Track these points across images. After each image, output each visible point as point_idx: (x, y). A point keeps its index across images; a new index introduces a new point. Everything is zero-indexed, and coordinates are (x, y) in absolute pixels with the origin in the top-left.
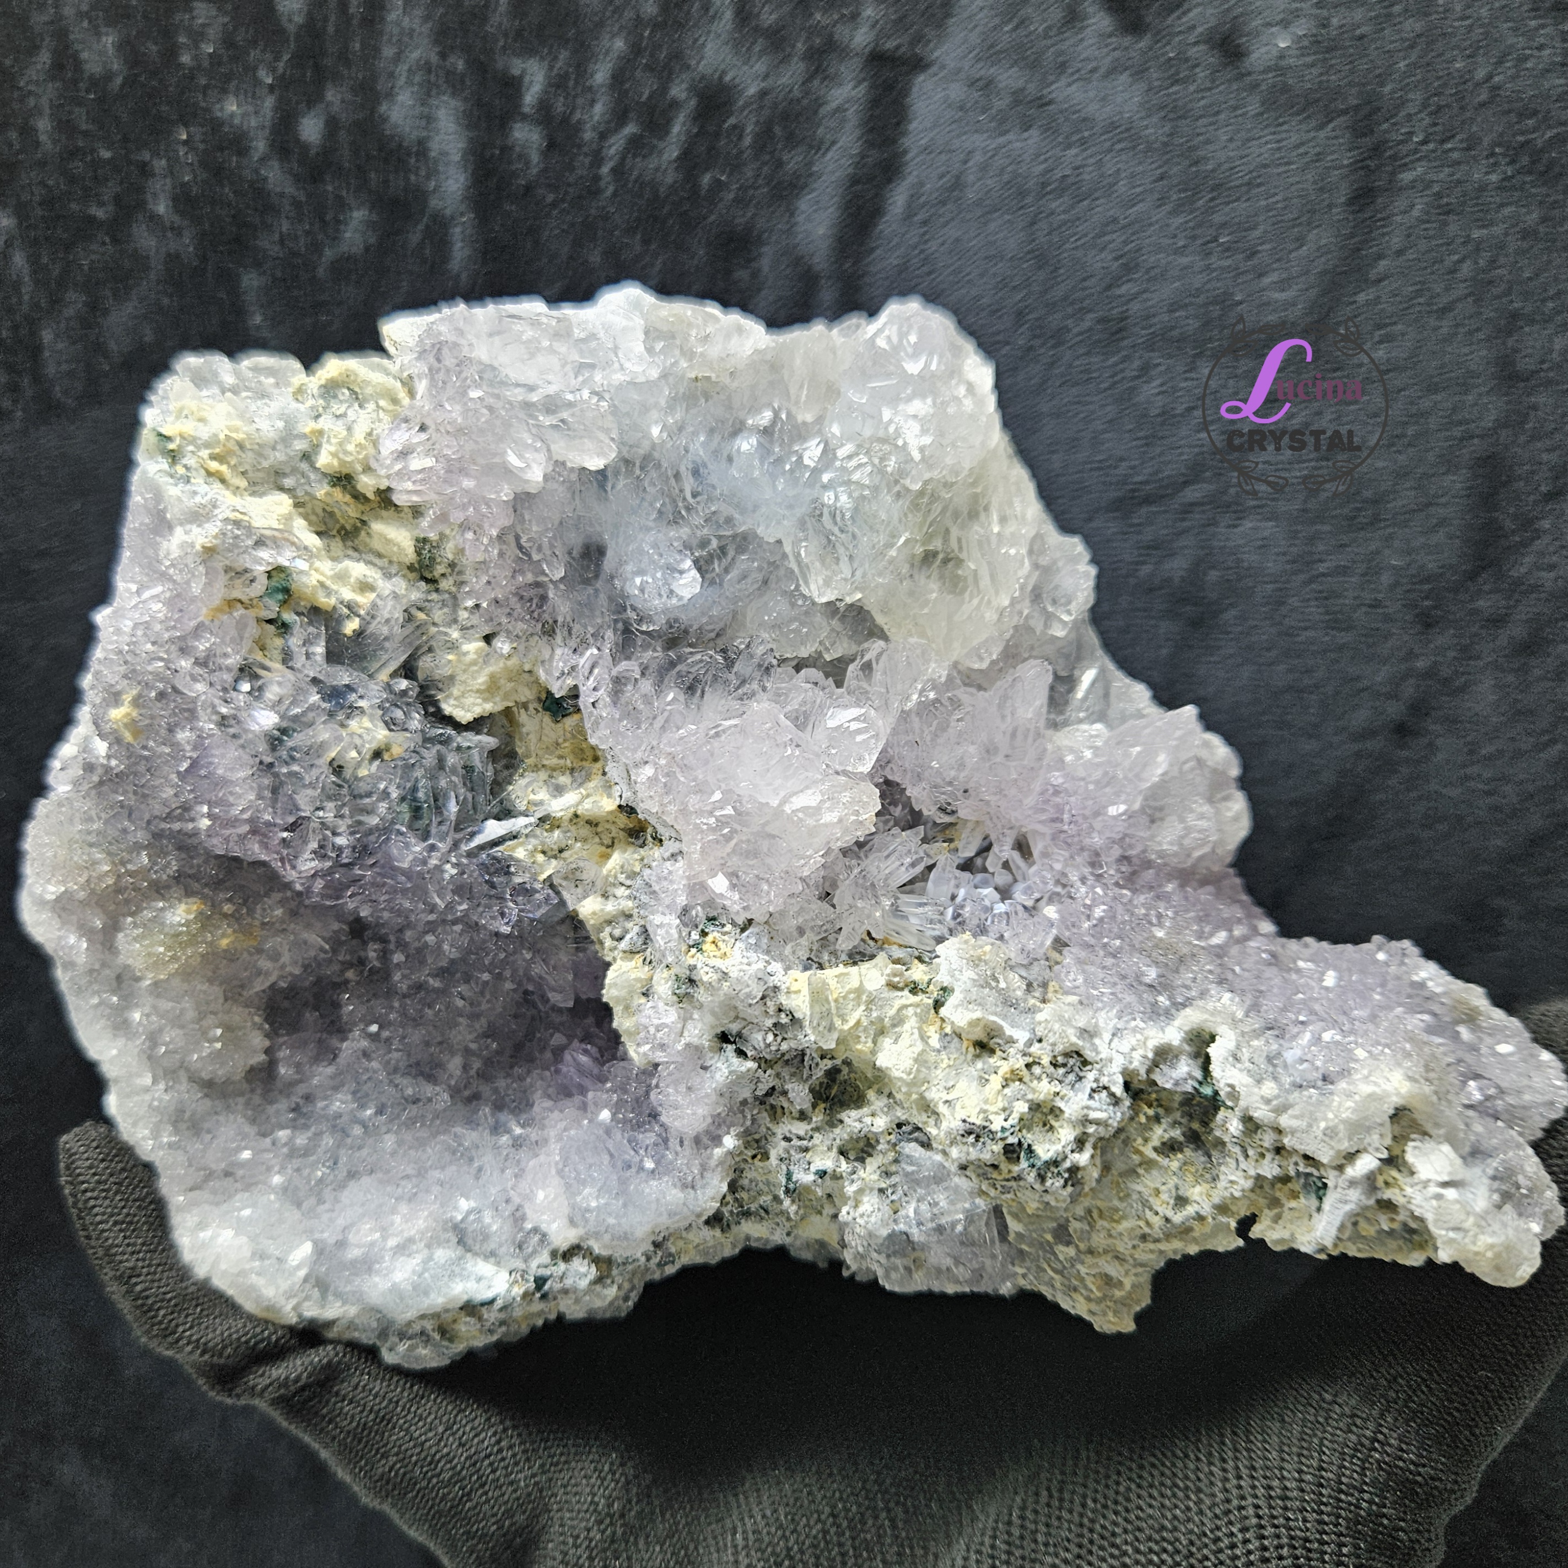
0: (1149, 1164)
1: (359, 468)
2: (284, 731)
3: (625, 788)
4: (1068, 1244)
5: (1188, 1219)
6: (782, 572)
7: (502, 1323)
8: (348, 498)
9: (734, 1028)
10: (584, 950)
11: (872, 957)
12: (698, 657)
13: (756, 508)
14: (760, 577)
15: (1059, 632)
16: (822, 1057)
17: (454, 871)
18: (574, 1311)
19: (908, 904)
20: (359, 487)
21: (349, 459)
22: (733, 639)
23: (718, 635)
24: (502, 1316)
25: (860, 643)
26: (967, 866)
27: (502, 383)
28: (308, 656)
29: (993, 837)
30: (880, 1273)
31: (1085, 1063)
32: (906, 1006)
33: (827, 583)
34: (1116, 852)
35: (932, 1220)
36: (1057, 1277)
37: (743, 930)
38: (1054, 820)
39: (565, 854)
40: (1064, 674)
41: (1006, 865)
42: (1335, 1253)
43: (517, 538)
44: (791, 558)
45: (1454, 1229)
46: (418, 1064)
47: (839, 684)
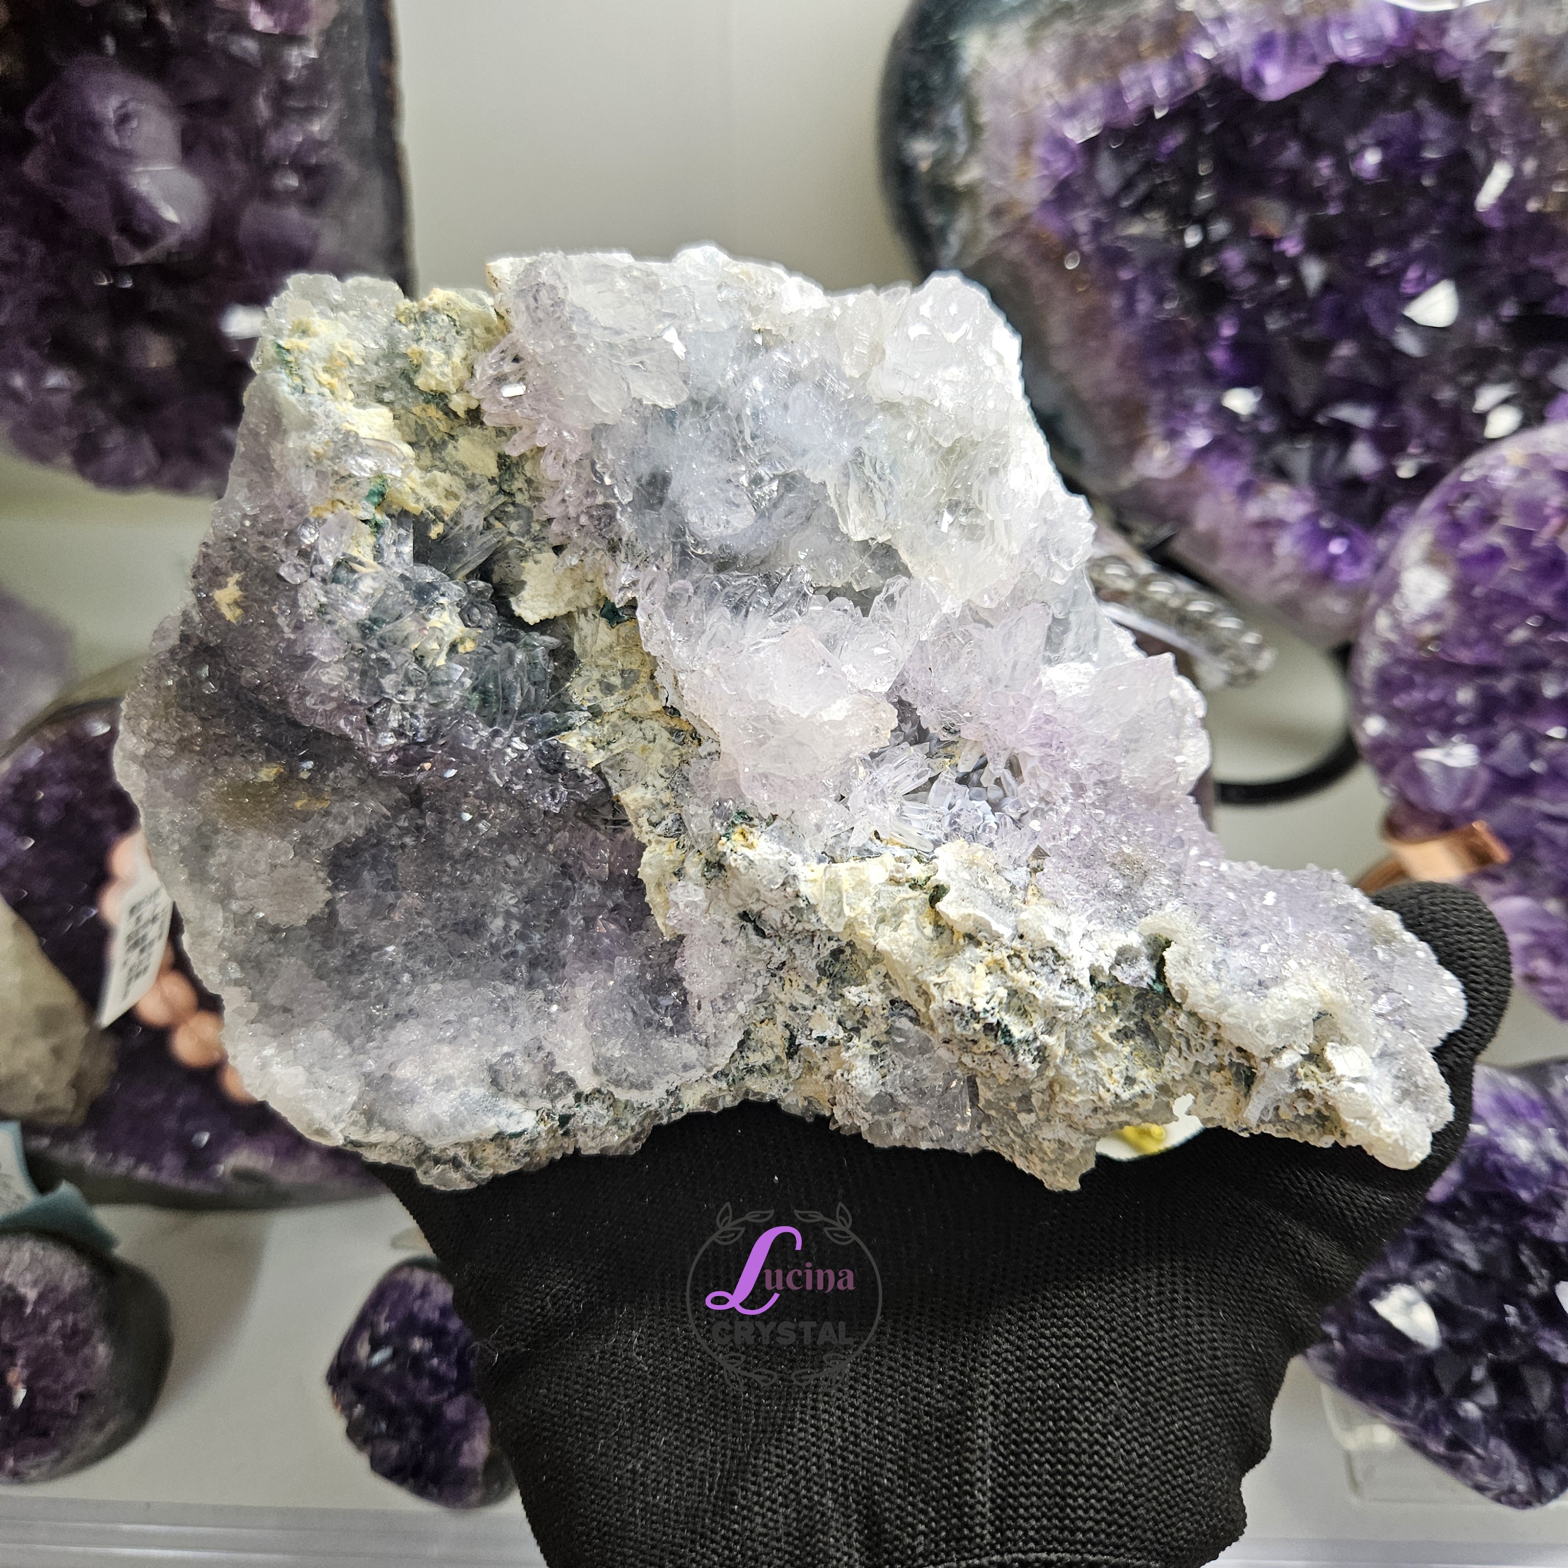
0: (1103, 1047)
1: (453, 389)
2: (375, 621)
3: (671, 691)
4: (1030, 1111)
5: (1134, 1096)
6: (823, 510)
7: (527, 1154)
8: (440, 414)
9: (755, 908)
10: (622, 831)
11: (879, 855)
12: (745, 580)
13: (804, 452)
14: (804, 513)
15: (1059, 580)
16: (830, 939)
17: (514, 755)
18: (590, 1146)
19: (912, 810)
20: (452, 406)
21: (445, 380)
22: (775, 567)
23: (762, 562)
24: (527, 1148)
25: (886, 578)
26: (963, 780)
27: (591, 324)
28: (398, 554)
29: (988, 757)
30: (864, 1129)
31: (1058, 958)
32: (906, 900)
33: (863, 524)
34: (1095, 777)
35: (915, 1085)
36: (1018, 1140)
37: (769, 824)
38: (1042, 745)
39: (612, 746)
40: (1060, 617)
41: (998, 782)
42: (1256, 1132)
43: (593, 464)
44: (833, 499)
45: (1360, 1118)
46: (464, 923)
47: (865, 613)
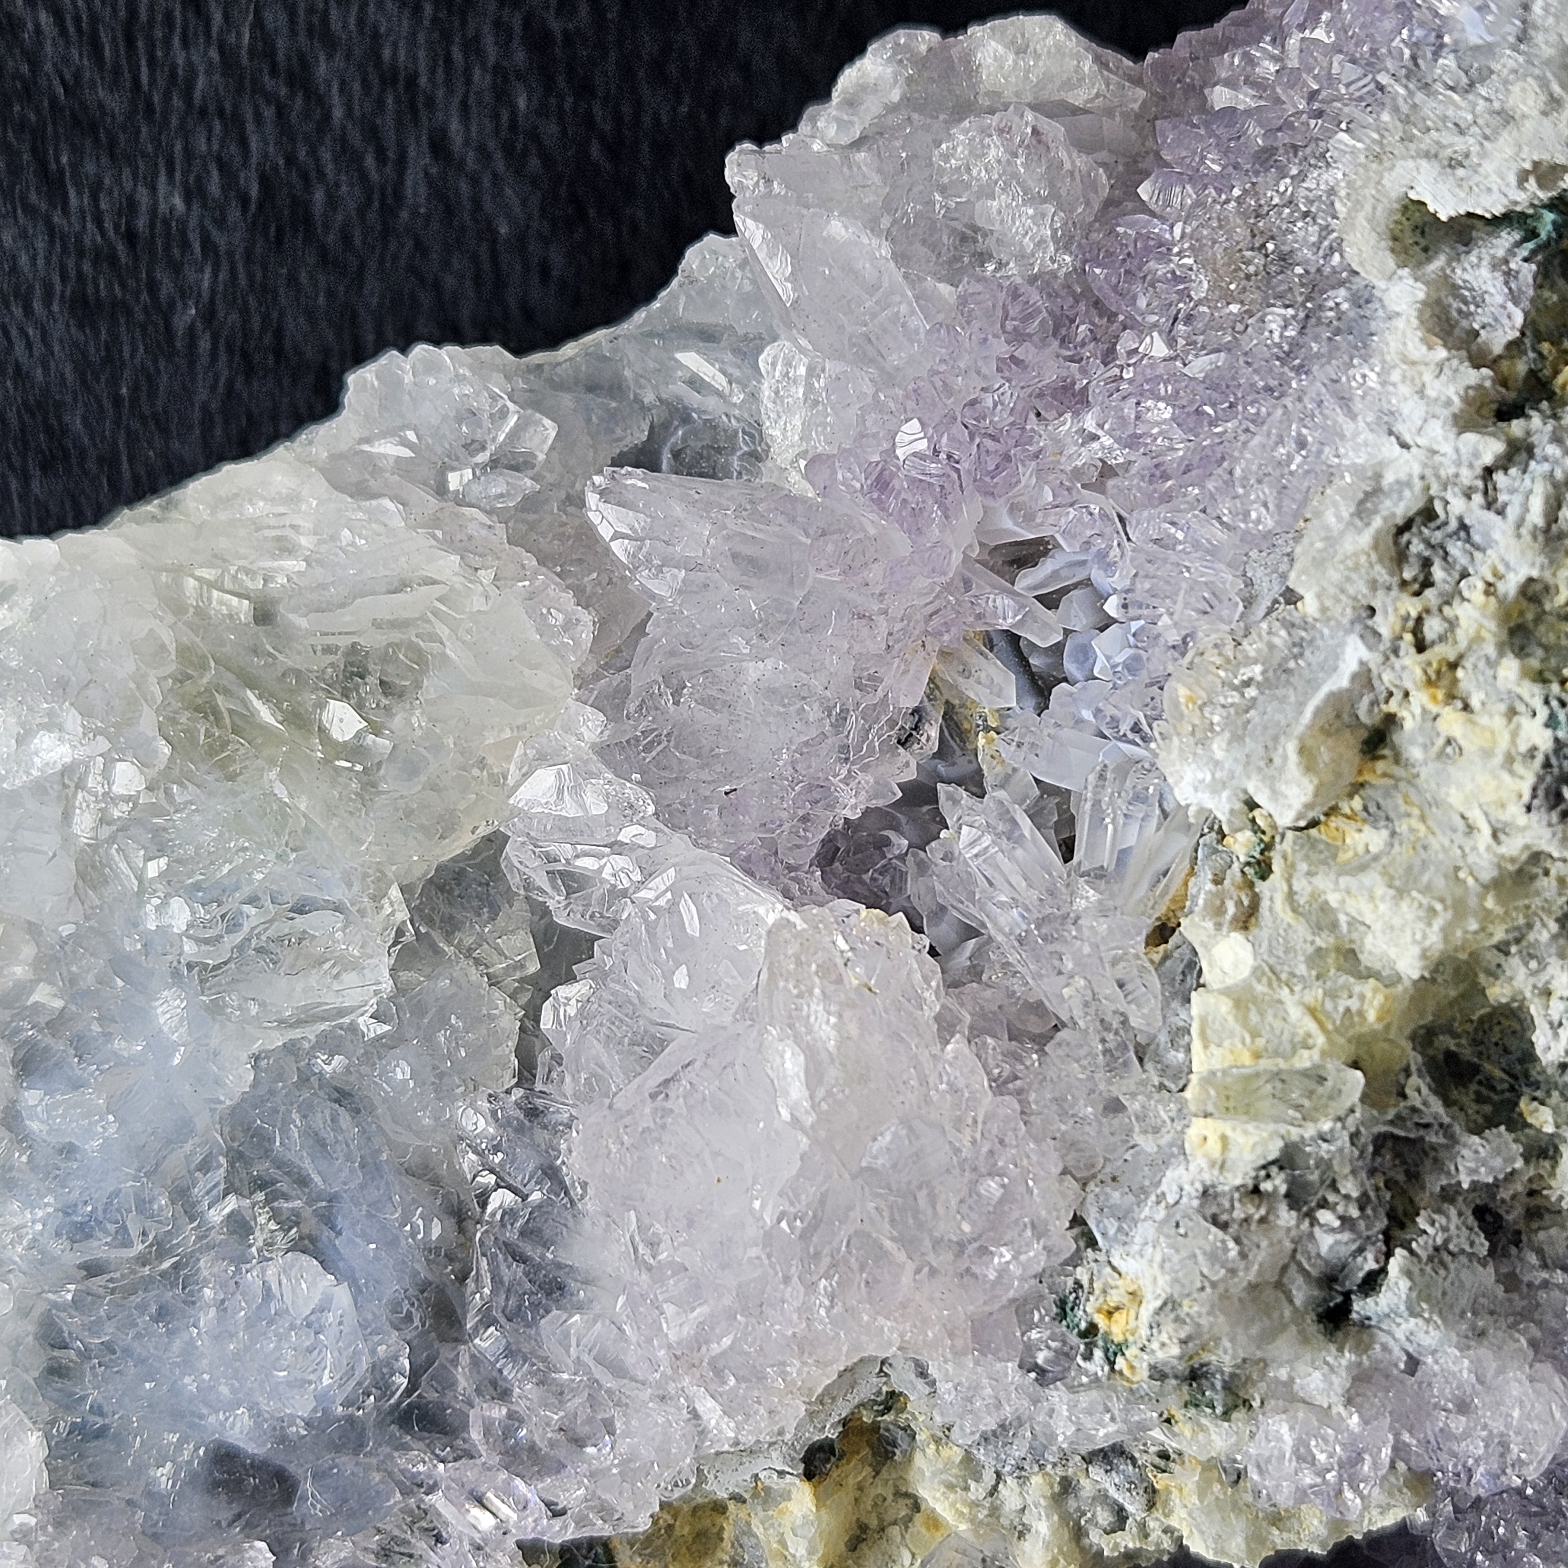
3: (762, 1463)
9: (1301, 1293)
13: (175, 1106)
14: (327, 1110)
16: (1393, 1098)
25: (509, 895)
31: (1428, 514)
32: (1291, 895)
37: (1092, 1243)
41: (1050, 601)
44: (296, 1034)
47: (591, 948)
